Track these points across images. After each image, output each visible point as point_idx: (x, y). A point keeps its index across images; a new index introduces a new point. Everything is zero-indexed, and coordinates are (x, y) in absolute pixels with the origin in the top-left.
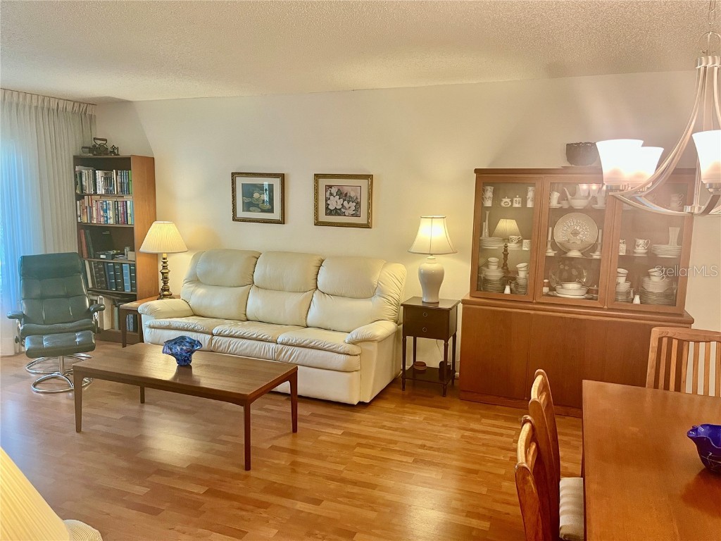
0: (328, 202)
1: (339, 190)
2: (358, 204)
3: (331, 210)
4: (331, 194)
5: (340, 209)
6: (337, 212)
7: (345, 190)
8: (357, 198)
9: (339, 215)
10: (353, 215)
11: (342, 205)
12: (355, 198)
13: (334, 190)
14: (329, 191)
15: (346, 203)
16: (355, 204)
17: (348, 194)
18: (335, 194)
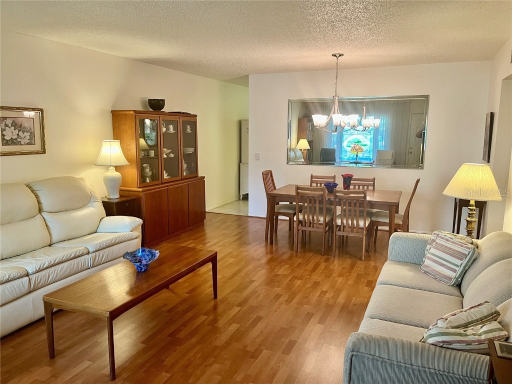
0: (4, 133)
1: (14, 121)
2: (32, 135)
3: (7, 141)
4: (6, 125)
5: (16, 139)
6: (13, 142)
7: (19, 121)
8: (31, 129)
9: (15, 144)
10: (28, 144)
11: (18, 135)
12: (29, 129)
13: (9, 122)
14: (4, 123)
15: (21, 133)
16: (29, 134)
17: (23, 125)
18: (10, 126)
